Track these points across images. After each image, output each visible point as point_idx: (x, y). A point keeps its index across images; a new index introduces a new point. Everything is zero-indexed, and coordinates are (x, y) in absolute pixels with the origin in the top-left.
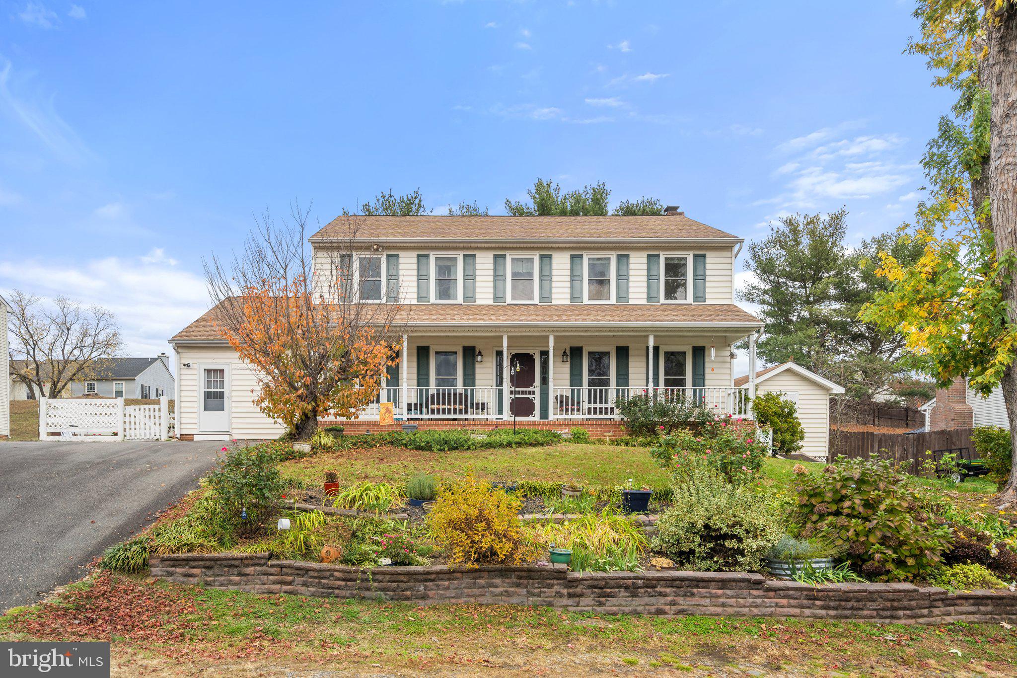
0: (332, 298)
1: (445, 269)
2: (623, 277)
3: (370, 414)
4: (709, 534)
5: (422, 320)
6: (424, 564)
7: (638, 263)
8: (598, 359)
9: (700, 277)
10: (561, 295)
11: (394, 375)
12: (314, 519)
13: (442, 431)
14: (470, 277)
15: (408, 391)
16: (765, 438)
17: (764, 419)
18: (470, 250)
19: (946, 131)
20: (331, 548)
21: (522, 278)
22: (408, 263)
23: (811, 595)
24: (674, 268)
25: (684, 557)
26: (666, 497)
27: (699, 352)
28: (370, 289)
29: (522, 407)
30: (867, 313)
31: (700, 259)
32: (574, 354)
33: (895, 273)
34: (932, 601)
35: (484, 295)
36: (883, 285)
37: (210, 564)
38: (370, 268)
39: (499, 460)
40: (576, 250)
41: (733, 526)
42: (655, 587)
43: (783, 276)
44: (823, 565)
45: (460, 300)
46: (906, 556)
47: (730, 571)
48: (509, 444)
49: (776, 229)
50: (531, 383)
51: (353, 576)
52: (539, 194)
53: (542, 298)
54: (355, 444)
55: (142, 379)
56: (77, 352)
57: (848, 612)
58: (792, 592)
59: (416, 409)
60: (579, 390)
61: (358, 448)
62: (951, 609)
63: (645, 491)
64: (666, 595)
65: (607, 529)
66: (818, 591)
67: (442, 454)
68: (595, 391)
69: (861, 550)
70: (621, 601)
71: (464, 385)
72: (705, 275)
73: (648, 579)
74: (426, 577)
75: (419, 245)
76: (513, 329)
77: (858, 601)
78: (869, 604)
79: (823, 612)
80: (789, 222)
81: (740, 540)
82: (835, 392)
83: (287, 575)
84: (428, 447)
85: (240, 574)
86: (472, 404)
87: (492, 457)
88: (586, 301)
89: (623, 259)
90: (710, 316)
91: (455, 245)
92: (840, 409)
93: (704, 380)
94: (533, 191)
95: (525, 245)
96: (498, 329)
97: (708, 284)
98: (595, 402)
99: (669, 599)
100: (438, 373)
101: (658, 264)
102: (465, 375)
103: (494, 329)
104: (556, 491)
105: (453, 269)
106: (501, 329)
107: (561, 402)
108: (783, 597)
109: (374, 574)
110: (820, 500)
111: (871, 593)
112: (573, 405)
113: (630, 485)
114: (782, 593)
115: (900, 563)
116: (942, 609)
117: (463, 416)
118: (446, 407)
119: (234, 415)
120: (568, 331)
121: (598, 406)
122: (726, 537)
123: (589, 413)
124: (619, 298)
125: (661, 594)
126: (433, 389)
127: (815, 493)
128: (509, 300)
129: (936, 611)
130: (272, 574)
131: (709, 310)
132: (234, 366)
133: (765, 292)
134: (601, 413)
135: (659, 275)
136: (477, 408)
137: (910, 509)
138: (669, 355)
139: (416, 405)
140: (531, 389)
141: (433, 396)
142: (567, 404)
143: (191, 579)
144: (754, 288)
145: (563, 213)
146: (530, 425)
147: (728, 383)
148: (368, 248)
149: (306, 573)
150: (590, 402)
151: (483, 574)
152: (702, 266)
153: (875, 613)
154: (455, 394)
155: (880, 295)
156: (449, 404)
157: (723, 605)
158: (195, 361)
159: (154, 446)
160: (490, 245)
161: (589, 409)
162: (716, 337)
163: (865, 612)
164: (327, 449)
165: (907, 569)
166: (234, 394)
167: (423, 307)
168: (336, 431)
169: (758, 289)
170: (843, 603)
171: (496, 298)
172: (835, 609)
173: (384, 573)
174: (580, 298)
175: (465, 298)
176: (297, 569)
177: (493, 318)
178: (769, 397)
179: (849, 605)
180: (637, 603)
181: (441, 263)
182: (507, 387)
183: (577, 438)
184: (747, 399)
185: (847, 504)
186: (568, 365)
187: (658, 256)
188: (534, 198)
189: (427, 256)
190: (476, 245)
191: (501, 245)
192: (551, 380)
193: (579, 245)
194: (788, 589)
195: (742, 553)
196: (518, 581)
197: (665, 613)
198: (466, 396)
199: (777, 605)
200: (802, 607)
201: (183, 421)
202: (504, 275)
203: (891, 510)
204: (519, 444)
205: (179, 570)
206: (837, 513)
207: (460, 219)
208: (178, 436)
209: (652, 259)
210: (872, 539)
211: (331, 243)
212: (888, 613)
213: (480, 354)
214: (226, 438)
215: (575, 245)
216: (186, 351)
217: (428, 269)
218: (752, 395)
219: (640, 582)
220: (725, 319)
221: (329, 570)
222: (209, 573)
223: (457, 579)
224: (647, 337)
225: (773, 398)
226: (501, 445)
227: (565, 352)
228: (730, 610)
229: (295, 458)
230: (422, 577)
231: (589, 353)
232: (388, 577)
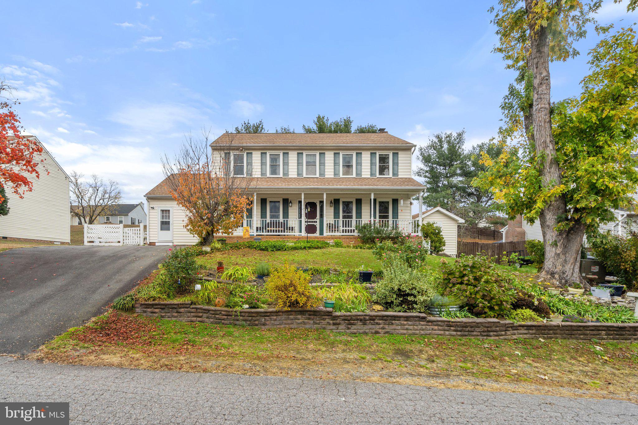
0: (221, 174)
1: (274, 159)
2: (359, 164)
3: (239, 232)
4: (400, 293)
5: (263, 185)
6: (264, 308)
7: (366, 157)
8: (347, 205)
9: (395, 164)
10: (329, 173)
11: (250, 212)
12: (212, 285)
13: (273, 241)
14: (286, 164)
15: (256, 221)
16: (427, 245)
17: (426, 235)
18: (286, 150)
19: (513, 92)
20: (220, 299)
21: (311, 164)
22: (256, 156)
23: (449, 325)
24: (383, 159)
25: (388, 305)
26: (380, 275)
27: (395, 202)
28: (239, 170)
29: (311, 229)
30: (475, 182)
31: (395, 155)
32: (336, 202)
33: (488, 162)
34: (507, 327)
35: (293, 173)
36: (483, 168)
37: (164, 307)
38: (238, 159)
39: (300, 256)
40: (336, 150)
41: (412, 289)
42: (375, 320)
43: (435, 164)
44: (454, 309)
45: (281, 175)
46: (494, 305)
47: (410, 312)
48: (305, 248)
49: (431, 140)
50: (315, 217)
51: (230, 313)
52: (318, 122)
53: (320, 174)
54: (231, 248)
55: (132, 214)
56: (101, 201)
57: (467, 333)
58: (440, 323)
59: (260, 230)
60: (338, 221)
61: (233, 249)
62: (516, 331)
63: (369, 272)
64: (379, 324)
65: (352, 291)
66: (452, 322)
67: (273, 252)
68: (346, 221)
69: (472, 302)
70: (358, 327)
71: (283, 218)
72: (398, 163)
73: (371, 316)
74: (266, 314)
75: (262, 148)
76: (306, 190)
77: (472, 327)
78: (476, 329)
79: (455, 333)
80: (438, 137)
81: (415, 297)
82: (460, 222)
83: (199, 313)
84: (266, 249)
85: (177, 312)
86: (287, 228)
87: (297, 254)
88: (341, 176)
89: (359, 155)
90: (400, 183)
91: (279, 148)
92: (463, 230)
93: (398, 215)
94: (316, 121)
95: (312, 148)
96: (299, 190)
97: (399, 168)
98: (346, 227)
99: (381, 326)
100: (271, 212)
101: (376, 157)
102: (283, 213)
103: (297, 190)
104: (327, 271)
105: (278, 160)
106: (301, 190)
107: (330, 227)
108: (436, 325)
109: (241, 312)
110: (453, 276)
111: (477, 323)
112: (335, 228)
113: (362, 269)
114: (435, 323)
115: (491, 308)
116: (511, 332)
117: (283, 234)
118: (275, 229)
119: (175, 233)
120: (333, 191)
121: (347, 228)
122: (408, 295)
123: (343, 232)
124: (357, 174)
125: (377, 324)
126: (268, 220)
127: (451, 273)
128: (305, 176)
129: (508, 333)
130: (192, 312)
131: (400, 181)
132: (175, 208)
133: (427, 172)
134: (348, 232)
135: (376, 163)
136: (290, 230)
137: (496, 281)
138: (381, 203)
139: (260, 228)
140: (315, 220)
141: (268, 223)
142: (332, 228)
143: (154, 314)
144: (421, 169)
145: (330, 132)
146: (315, 238)
147: (409, 217)
148: (238, 149)
149: (209, 312)
150: (343, 227)
151: (292, 313)
152: (396, 159)
153: (479, 334)
154: (279, 223)
155: (481, 173)
156: (276, 227)
157: (407, 329)
158: (156, 206)
159: (137, 248)
160: (295, 148)
161: (343, 230)
162: (403, 194)
163: (475, 333)
164: (218, 250)
165: (494, 312)
166: (174, 222)
167: (264, 179)
168: (222, 241)
169: (423, 170)
170: (464, 329)
171: (298, 174)
172: (460, 331)
173: (245, 312)
174: (339, 174)
175: (284, 174)
176: (205, 310)
177: (297, 184)
178: (429, 225)
179: (467, 329)
180: (366, 328)
181: (272, 157)
182: (304, 219)
183: (337, 245)
184: (418, 226)
185: (466, 278)
186: (333, 208)
187: (375, 153)
188: (316, 124)
189: (266, 153)
190: (289, 148)
191: (300, 148)
192: (325, 215)
193: (338, 148)
194: (438, 321)
195: (416, 303)
196: (309, 317)
197: (379, 333)
198: (284, 224)
199: (433, 329)
200: (445, 330)
201: (151, 235)
202: (302, 163)
203: (487, 282)
204: (310, 248)
205: (149, 310)
206: (461, 283)
207: (281, 135)
208: (148, 243)
209: (373, 155)
210: (478, 296)
211: (220, 147)
212: (486, 334)
213: (291, 202)
214: (171, 244)
215: (336, 148)
216: (152, 201)
217: (266, 160)
218: (420, 224)
219: (367, 318)
220: (408, 185)
221: (219, 311)
222: (163, 311)
223: (280, 315)
224: (370, 194)
225: (430, 225)
226: (301, 248)
227: (331, 202)
228: (410, 332)
229: (203, 254)
230: (263, 314)
231: (343, 202)
232: (247, 314)
